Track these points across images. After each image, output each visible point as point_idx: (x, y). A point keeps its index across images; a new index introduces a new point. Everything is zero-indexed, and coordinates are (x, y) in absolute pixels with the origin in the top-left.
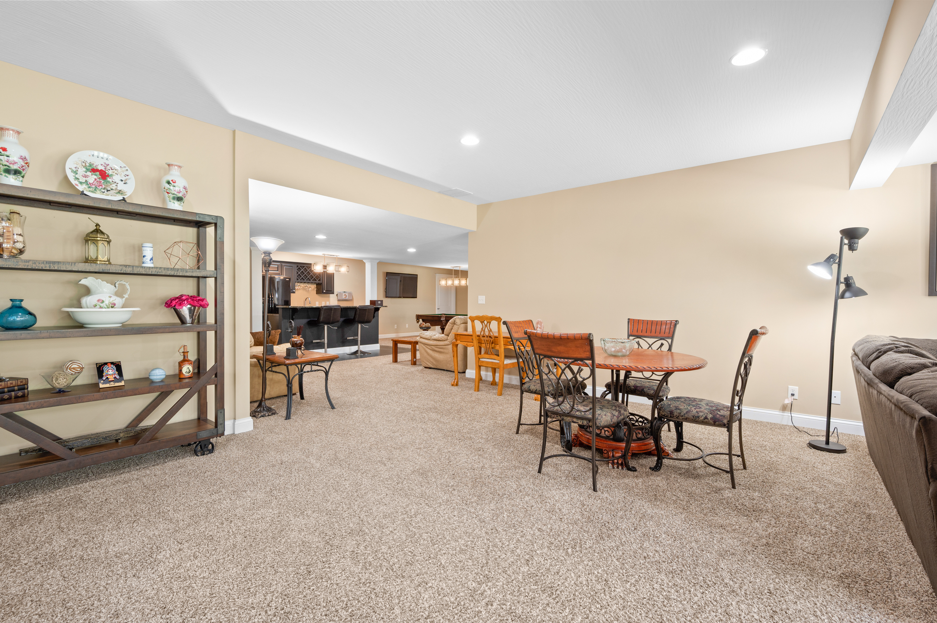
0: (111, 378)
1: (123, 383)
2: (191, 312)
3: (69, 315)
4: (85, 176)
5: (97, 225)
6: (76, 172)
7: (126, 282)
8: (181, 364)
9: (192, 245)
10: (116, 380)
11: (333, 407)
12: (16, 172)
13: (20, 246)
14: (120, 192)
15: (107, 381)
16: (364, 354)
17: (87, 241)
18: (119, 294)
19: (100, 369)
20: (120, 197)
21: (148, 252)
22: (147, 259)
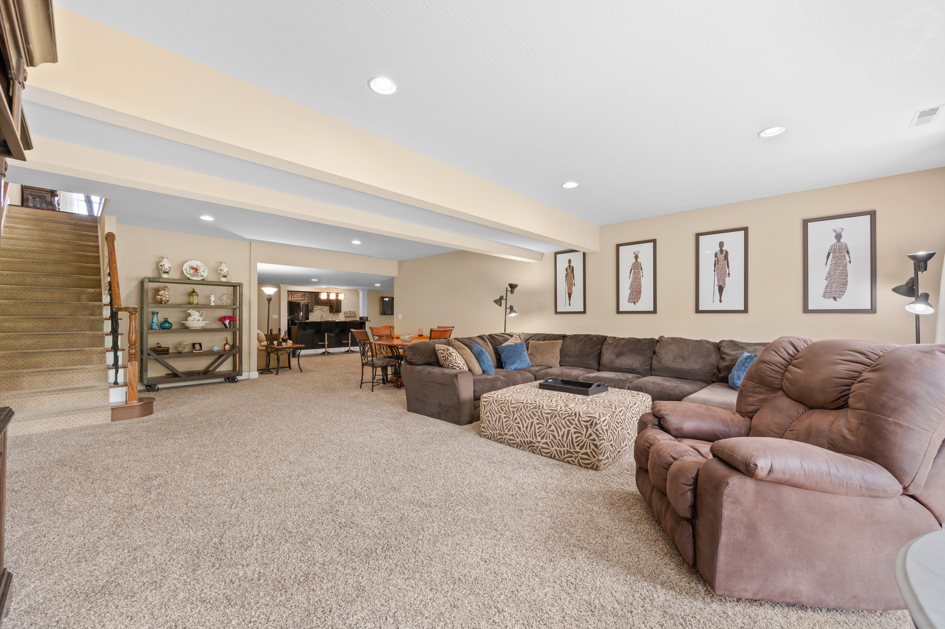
0: (198, 349)
1: (202, 351)
2: (229, 323)
3: (183, 324)
4: (190, 271)
5: (194, 289)
6: (186, 270)
7: (204, 311)
8: (225, 345)
9: (230, 295)
10: (199, 350)
11: (302, 371)
12: (167, 273)
13: (168, 299)
14: (202, 276)
15: (196, 350)
16: (352, 352)
17: (190, 296)
18: (201, 316)
19: (194, 345)
20: (202, 278)
21: (212, 299)
22: (212, 301)
